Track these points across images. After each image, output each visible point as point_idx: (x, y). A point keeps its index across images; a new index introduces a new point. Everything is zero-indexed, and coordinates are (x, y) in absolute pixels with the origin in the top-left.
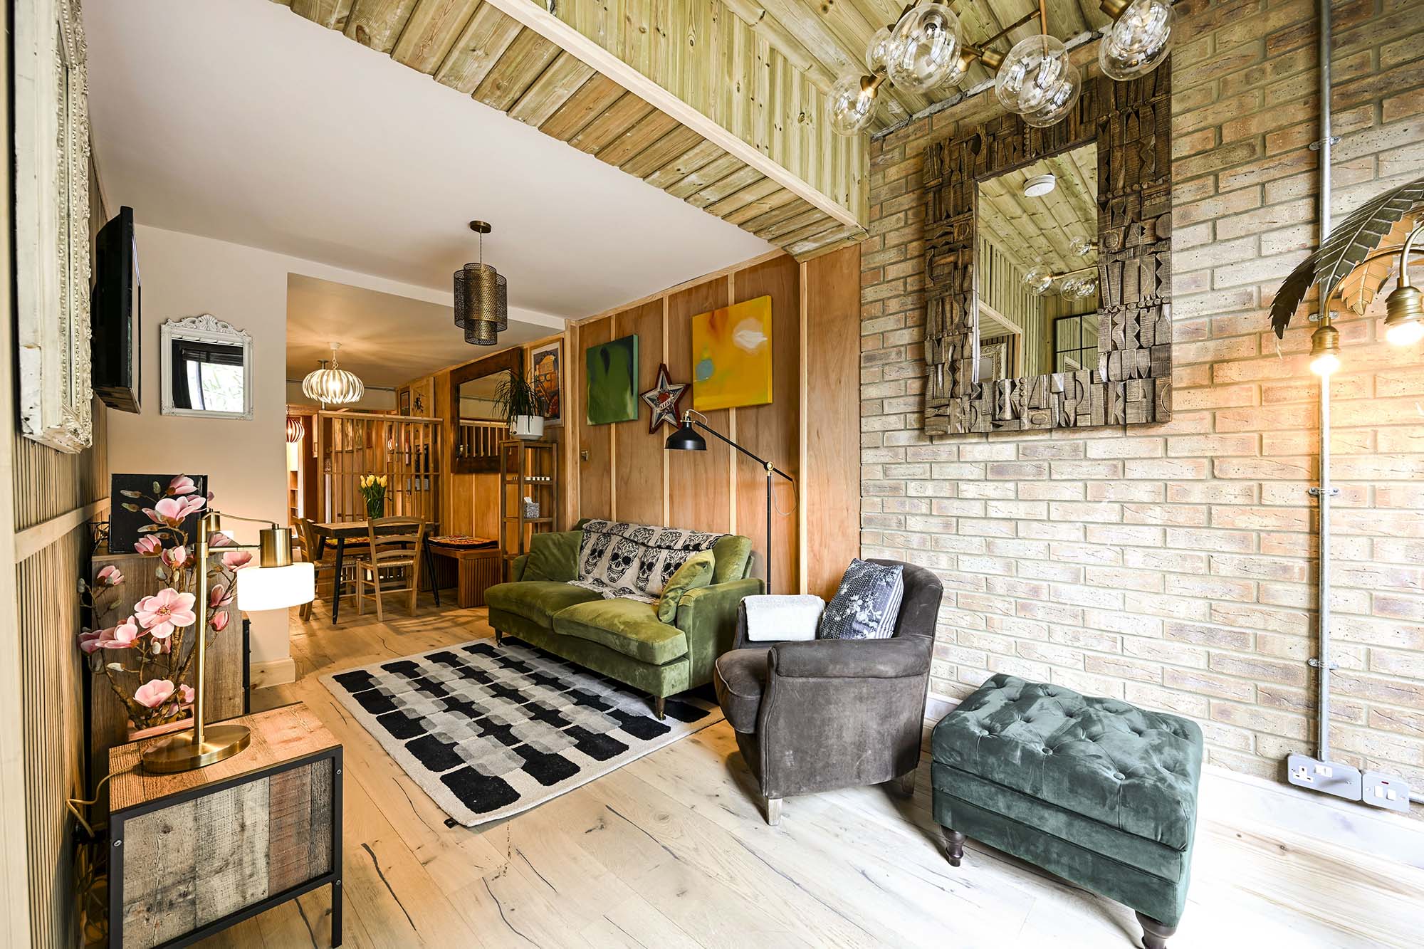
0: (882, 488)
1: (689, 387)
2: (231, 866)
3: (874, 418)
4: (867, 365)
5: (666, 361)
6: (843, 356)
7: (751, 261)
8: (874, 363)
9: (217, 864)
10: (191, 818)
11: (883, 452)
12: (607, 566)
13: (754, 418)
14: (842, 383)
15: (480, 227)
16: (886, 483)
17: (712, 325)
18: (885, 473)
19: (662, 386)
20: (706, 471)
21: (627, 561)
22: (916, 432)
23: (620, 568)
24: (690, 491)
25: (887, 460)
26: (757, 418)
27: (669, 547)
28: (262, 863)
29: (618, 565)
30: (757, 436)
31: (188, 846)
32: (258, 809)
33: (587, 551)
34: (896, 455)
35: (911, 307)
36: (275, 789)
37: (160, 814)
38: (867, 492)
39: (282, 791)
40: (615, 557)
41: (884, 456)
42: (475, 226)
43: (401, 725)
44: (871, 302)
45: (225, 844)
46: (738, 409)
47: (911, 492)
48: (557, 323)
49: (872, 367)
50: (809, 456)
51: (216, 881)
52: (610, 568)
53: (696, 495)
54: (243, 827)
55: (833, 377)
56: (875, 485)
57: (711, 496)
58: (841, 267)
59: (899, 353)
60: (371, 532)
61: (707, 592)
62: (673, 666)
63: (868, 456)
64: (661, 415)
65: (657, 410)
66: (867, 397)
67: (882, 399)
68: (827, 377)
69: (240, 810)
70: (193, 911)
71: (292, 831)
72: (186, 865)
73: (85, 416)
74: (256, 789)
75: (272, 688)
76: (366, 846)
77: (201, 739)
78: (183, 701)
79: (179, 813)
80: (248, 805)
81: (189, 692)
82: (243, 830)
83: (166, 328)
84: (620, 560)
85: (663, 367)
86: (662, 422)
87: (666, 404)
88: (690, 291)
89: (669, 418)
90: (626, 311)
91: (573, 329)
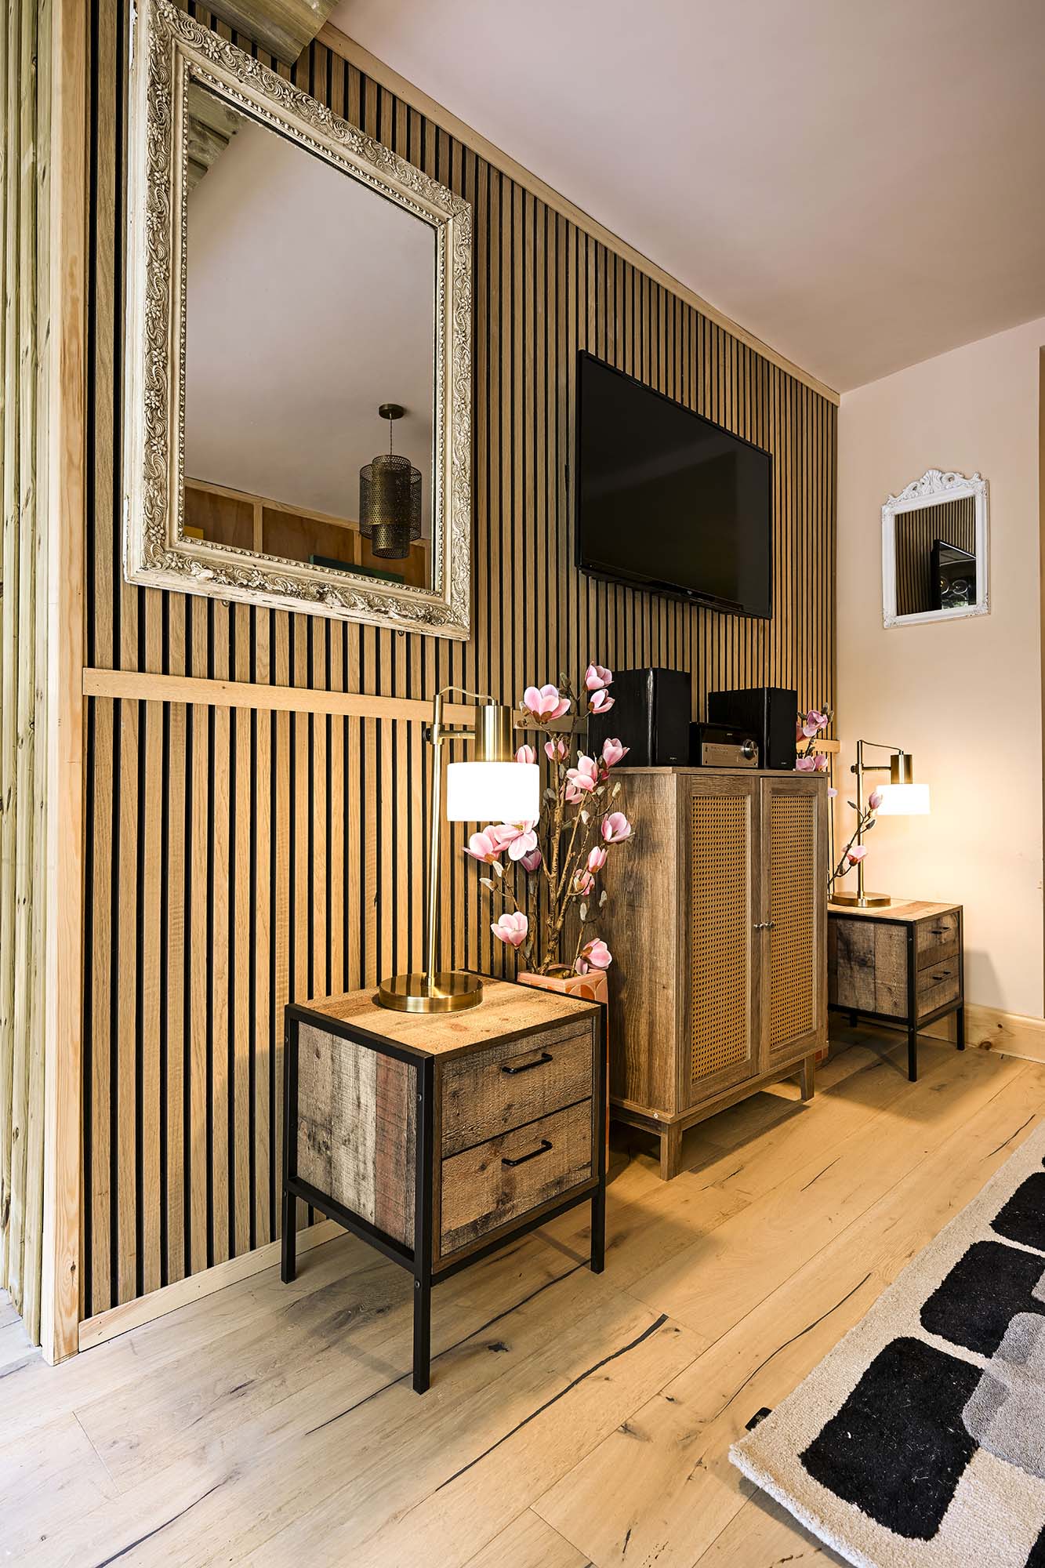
2: (351, 1147)
9: (344, 1134)
10: (329, 1056)
28: (370, 1170)
31: (328, 1089)
32: (369, 1090)
36: (381, 1075)
37: (316, 1032)
39: (385, 1082)
45: (349, 1110)
51: (343, 1152)
54: (359, 1101)
69: (357, 1078)
70: (330, 1173)
71: (392, 1150)
72: (327, 1109)
73: (455, 595)
74: (368, 1058)
75: (1007, 1061)
76: (663, 1319)
77: (431, 981)
78: (586, 960)
79: (323, 1038)
80: (363, 1076)
81: (600, 953)
82: (359, 1106)
83: (886, 510)
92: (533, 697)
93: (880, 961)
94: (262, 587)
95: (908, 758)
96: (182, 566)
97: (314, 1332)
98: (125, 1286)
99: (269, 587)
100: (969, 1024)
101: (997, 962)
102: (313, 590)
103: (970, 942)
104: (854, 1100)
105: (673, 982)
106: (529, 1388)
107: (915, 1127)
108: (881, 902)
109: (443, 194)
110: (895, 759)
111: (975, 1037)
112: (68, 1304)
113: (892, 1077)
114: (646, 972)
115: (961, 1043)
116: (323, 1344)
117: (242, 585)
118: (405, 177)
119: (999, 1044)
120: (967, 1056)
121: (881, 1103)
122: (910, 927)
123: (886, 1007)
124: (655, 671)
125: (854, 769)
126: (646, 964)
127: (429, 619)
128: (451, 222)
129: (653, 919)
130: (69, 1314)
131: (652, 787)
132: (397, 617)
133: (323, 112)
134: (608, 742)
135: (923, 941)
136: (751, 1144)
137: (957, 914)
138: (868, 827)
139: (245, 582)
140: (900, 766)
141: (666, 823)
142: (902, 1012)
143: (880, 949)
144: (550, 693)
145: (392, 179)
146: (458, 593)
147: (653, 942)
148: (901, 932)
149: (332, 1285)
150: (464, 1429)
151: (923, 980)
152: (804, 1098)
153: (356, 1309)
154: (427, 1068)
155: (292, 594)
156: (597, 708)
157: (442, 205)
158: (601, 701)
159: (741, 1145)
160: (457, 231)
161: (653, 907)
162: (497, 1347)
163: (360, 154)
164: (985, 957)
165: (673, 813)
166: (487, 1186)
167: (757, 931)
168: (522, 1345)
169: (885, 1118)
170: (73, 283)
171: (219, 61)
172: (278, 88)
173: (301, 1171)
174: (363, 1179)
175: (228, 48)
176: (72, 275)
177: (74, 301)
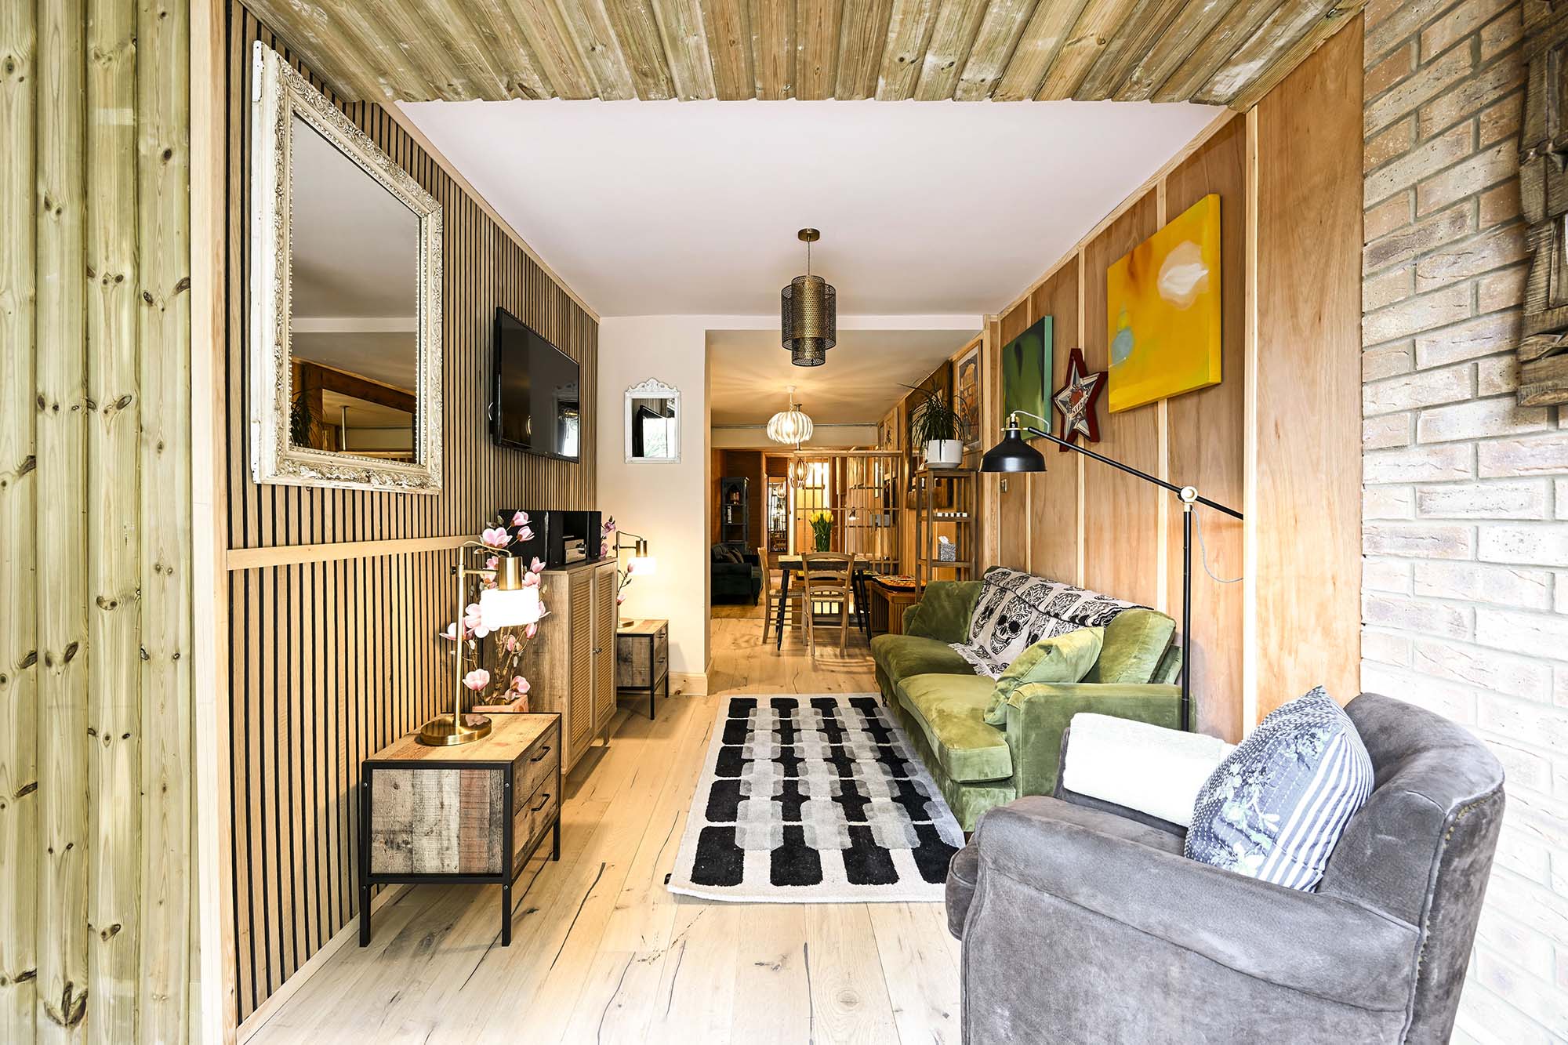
0: (1411, 539)
1: (1104, 377)
2: (434, 834)
3: (1393, 383)
4: (1377, 268)
5: (1082, 345)
6: (1327, 264)
7: (1189, 146)
8: (1392, 260)
9: (426, 828)
10: (410, 784)
11: (1416, 456)
12: (992, 630)
13: (1194, 412)
14: (1325, 320)
15: (809, 235)
16: (1422, 527)
17: (1132, 274)
18: (1420, 505)
19: (1074, 383)
20: (1128, 504)
21: (1015, 627)
22: (1507, 403)
23: (1005, 637)
24: (1107, 536)
25: (1425, 474)
26: (1198, 413)
27: (1057, 616)
28: (454, 841)
29: (1003, 631)
30: (1199, 441)
31: (409, 805)
32: (453, 795)
33: (981, 608)
34: (1451, 460)
35: (1492, 96)
36: (465, 782)
37: (393, 772)
38: (1376, 545)
39: (469, 786)
40: (1002, 620)
41: (1418, 464)
42: (802, 235)
43: (731, 761)
44: (1387, 128)
45: (431, 814)
46: (1171, 399)
47: (1489, 551)
48: (974, 322)
49: (1388, 269)
50: (1261, 474)
51: (425, 841)
52: (994, 635)
53: (1115, 540)
54: (442, 804)
55: (1306, 313)
56: (1395, 534)
57: (1134, 544)
58: (1323, 84)
59: (1459, 219)
60: (805, 566)
61: (1054, 692)
62: (983, 790)
63: (1377, 467)
64: (1073, 424)
65: (1070, 417)
66: (1377, 338)
67: (1412, 338)
68: (1295, 315)
69: (441, 790)
70: (411, 859)
71: (476, 824)
72: (407, 820)
73: (433, 467)
74: (451, 777)
75: (689, 698)
76: (604, 865)
77: (458, 722)
78: (516, 690)
79: (403, 777)
80: (446, 788)
81: (523, 684)
82: (442, 808)
83: (627, 394)
84: (1007, 625)
85: (1076, 354)
86: (1075, 434)
87: (1079, 407)
88: (1109, 229)
89: (1082, 426)
90: (1042, 286)
91: (993, 325)
92: (491, 536)
93: (635, 658)
94: (338, 478)
95: (645, 542)
96: (296, 468)
97: (414, 956)
98: (261, 994)
99: (342, 477)
100: (670, 682)
101: (682, 647)
102: (364, 475)
103: (671, 640)
104: (635, 737)
105: (566, 693)
106: (561, 917)
107: (664, 742)
108: (630, 624)
109: (429, 199)
110: (638, 543)
111: (672, 690)
112: (230, 1019)
113: (642, 721)
114: (547, 692)
115: (667, 696)
116: (426, 958)
117: (329, 479)
118: (409, 187)
119: (684, 691)
120: (671, 700)
121: (643, 734)
122: (651, 636)
123: (638, 683)
124: (549, 512)
125: (615, 548)
126: (547, 686)
127: (422, 486)
128: (430, 216)
129: (552, 659)
130: (231, 1026)
131: (552, 582)
132: (406, 487)
133: (371, 144)
134: (534, 560)
135: (656, 641)
136: (593, 774)
137: (666, 626)
138: (628, 583)
139: (330, 476)
140: (641, 546)
141: (562, 602)
142: (647, 684)
143: (635, 651)
144: (501, 534)
145: (402, 187)
146: (435, 466)
147: (552, 672)
148: (647, 640)
149: (401, 933)
150: (543, 945)
151: (656, 665)
152: (605, 743)
153: (431, 935)
154: (508, 769)
155: (354, 479)
156: (524, 538)
157: (426, 204)
158: (526, 534)
159: (587, 777)
160: (432, 223)
161: (551, 653)
162: (532, 911)
163: (385, 170)
164: (677, 646)
165: (566, 597)
166: (527, 826)
167: (594, 654)
168: (543, 903)
169: (648, 741)
170: (219, 262)
171: (313, 105)
172: (345, 126)
173: (377, 867)
174: (447, 849)
175: (320, 97)
176: (218, 255)
177: (219, 273)
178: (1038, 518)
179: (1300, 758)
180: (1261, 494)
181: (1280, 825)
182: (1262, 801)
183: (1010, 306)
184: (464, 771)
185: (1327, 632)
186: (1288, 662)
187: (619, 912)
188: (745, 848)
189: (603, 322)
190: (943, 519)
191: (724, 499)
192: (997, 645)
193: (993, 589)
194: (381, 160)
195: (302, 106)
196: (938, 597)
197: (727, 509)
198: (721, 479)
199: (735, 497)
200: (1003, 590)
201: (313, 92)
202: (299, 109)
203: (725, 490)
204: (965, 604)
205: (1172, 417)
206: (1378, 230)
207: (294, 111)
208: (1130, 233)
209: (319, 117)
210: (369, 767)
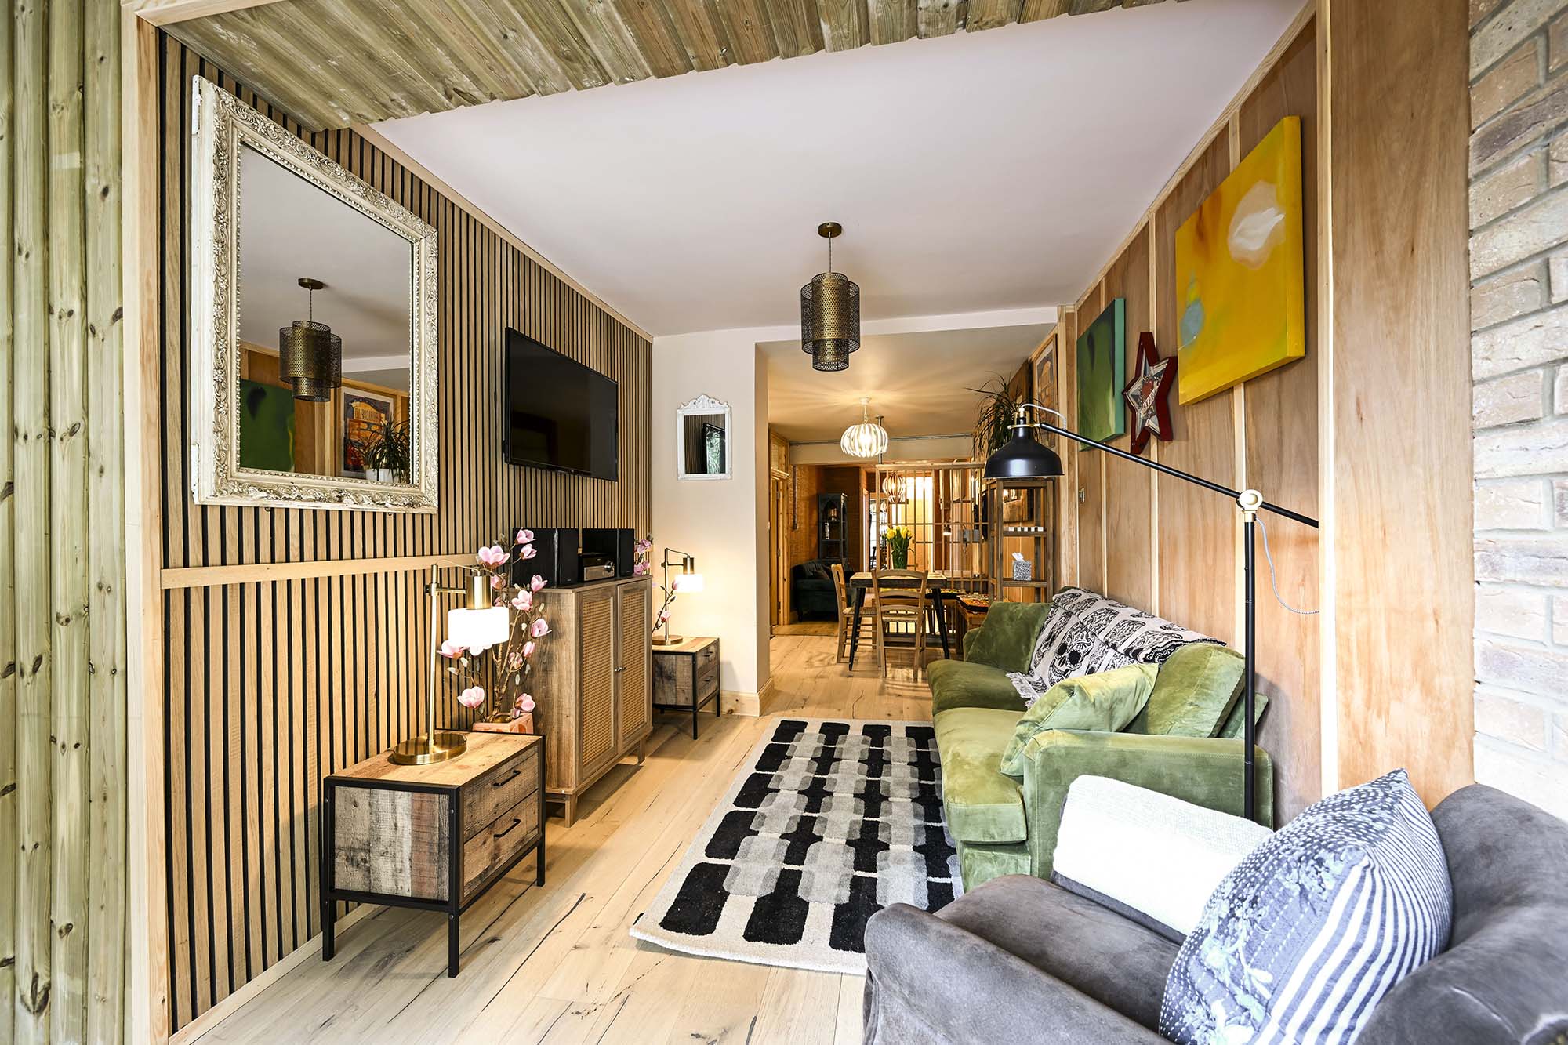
0: (1546, 559)
1: (1173, 363)
2: (389, 855)
3: (1514, 327)
4: (1487, 164)
5: (1153, 329)
6: (1422, 173)
7: (1265, 63)
8: (1513, 146)
9: (382, 849)
10: (367, 803)
11: (1553, 433)
12: (1052, 661)
13: (1274, 398)
14: (1420, 253)
15: (830, 230)
16: (1563, 541)
17: (1201, 234)
18: (1560, 507)
19: (1145, 373)
20: (1204, 513)
21: (1075, 658)
23: (1064, 668)
24: (1182, 551)
26: (1279, 397)
27: (1114, 646)
28: (407, 864)
29: (1063, 661)
30: (1281, 433)
31: (367, 823)
32: (405, 817)
33: (1045, 634)
36: (416, 805)
37: (352, 790)
38: (1494, 568)
39: (420, 809)
40: (1063, 648)
41: (1557, 446)
42: (822, 230)
43: (756, 790)
45: (386, 834)
46: (1249, 382)
48: (1047, 315)
49: (1506, 160)
50: (1340, 470)
51: (381, 860)
52: (1052, 665)
53: (1191, 556)
54: (396, 825)
55: (1394, 244)
56: (1521, 550)
57: (1210, 562)
60: (875, 583)
61: (1078, 743)
62: (989, 854)
63: (1495, 454)
64: (1144, 421)
65: (1141, 414)
66: (1492, 264)
67: (1544, 257)
68: (1379, 251)
69: (394, 812)
70: (369, 877)
71: (426, 848)
72: (366, 838)
73: (428, 487)
74: (404, 799)
75: (741, 718)
76: (584, 895)
77: (431, 741)
78: (519, 708)
79: (362, 795)
80: (399, 809)
81: (527, 702)
82: (396, 829)
83: (679, 412)
84: (1066, 654)
85: (1146, 338)
86: (1147, 433)
87: (1150, 400)
88: (1179, 187)
89: (1153, 423)
90: (1114, 265)
91: (1069, 317)
92: (486, 554)
93: (678, 675)
94: (307, 499)
95: (692, 560)
97: (366, 977)
98: (203, 1002)
99: (312, 498)
100: (722, 702)
101: (735, 666)
102: (334, 495)
103: (723, 657)
104: (666, 757)
105: (573, 713)
106: (517, 951)
107: (698, 764)
108: (677, 642)
109: (419, 223)
110: (685, 560)
111: (725, 709)
112: (160, 1027)
113: (686, 739)
114: (555, 710)
115: (718, 714)
116: (376, 980)
117: (285, 499)
118: (395, 213)
119: (736, 710)
120: (722, 719)
121: (680, 756)
122: (694, 655)
123: (682, 701)
124: (559, 530)
125: (663, 565)
126: (556, 704)
127: (411, 505)
128: (423, 240)
129: (560, 677)
130: (161, 1034)
131: (559, 600)
132: (390, 506)
133: (339, 170)
134: (534, 578)
135: (701, 661)
136: (614, 795)
137: (716, 643)
138: (672, 600)
140: (688, 563)
141: (568, 621)
142: (690, 703)
143: (679, 669)
144: (497, 552)
146: (430, 485)
147: (560, 691)
148: (689, 659)
150: (486, 982)
151: (700, 683)
152: (640, 762)
153: (391, 956)
154: (455, 795)
155: (320, 500)
156: (526, 557)
157: (417, 229)
158: (528, 552)
159: (608, 797)
160: (427, 248)
161: (559, 671)
162: (493, 940)
163: (364, 198)
164: (730, 664)
165: (572, 616)
166: (487, 853)
167: (616, 673)
168: (507, 935)
169: (683, 763)
170: (149, 289)
171: (265, 134)
172: (308, 155)
173: (339, 884)
174: (401, 871)
175: (272, 127)
176: (148, 284)
177: (150, 302)
178: (1114, 532)
179: (1303, 892)
180: (1340, 497)
181: (1274, 989)
182: (1250, 947)
183: (1085, 294)
184: (415, 794)
185: (1427, 689)
186: (1378, 727)
187: (577, 951)
188: (731, 891)
189: (656, 341)
190: (1015, 534)
191: (821, 515)
192: (1055, 678)
193: (1060, 613)
194: (355, 187)
195: (250, 135)
196: (1000, 621)
197: (824, 525)
198: (818, 495)
199: (833, 513)
200: (1069, 614)
201: (263, 121)
202: (248, 140)
203: (822, 507)
204: (1028, 627)
205: (1249, 405)
206: (1487, 110)
207: (243, 143)
208: (1201, 187)
209: (273, 146)
210: (331, 785)
